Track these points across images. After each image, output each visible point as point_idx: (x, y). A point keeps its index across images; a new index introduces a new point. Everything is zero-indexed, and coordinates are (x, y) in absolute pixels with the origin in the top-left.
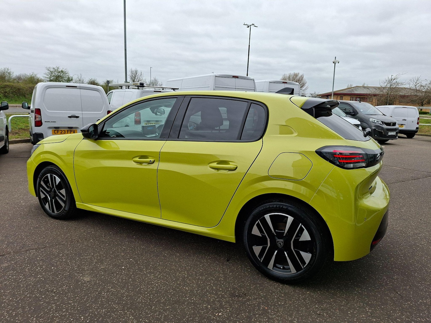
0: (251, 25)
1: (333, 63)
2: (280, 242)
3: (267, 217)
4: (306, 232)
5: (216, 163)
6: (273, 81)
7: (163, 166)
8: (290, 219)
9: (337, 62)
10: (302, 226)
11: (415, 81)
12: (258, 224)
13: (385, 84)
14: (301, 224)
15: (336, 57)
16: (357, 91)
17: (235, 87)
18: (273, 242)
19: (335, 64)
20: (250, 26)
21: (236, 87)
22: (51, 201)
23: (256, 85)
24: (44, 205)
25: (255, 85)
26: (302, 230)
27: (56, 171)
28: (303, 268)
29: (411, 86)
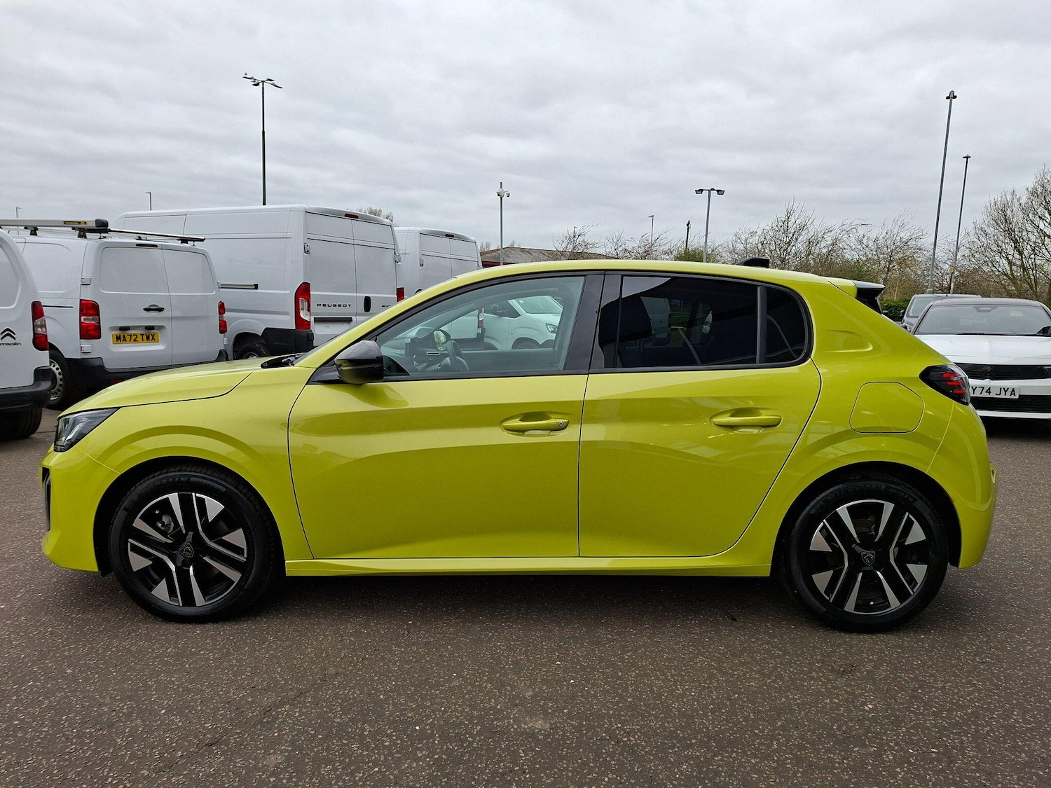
0: (263, 82)
1: (499, 195)
2: (869, 555)
3: (843, 511)
4: (916, 527)
5: (730, 414)
6: (426, 231)
7: (593, 433)
8: (889, 508)
9: (505, 195)
10: (910, 516)
11: (615, 241)
12: (824, 526)
13: (564, 246)
14: (907, 513)
15: (501, 183)
16: (509, 257)
17: (352, 242)
18: (854, 556)
19: (501, 198)
20: (261, 84)
21: (356, 242)
22: (183, 574)
23: (398, 240)
24: (145, 591)
25: (396, 241)
26: (909, 524)
27: (209, 482)
28: (912, 593)
29: (607, 250)
